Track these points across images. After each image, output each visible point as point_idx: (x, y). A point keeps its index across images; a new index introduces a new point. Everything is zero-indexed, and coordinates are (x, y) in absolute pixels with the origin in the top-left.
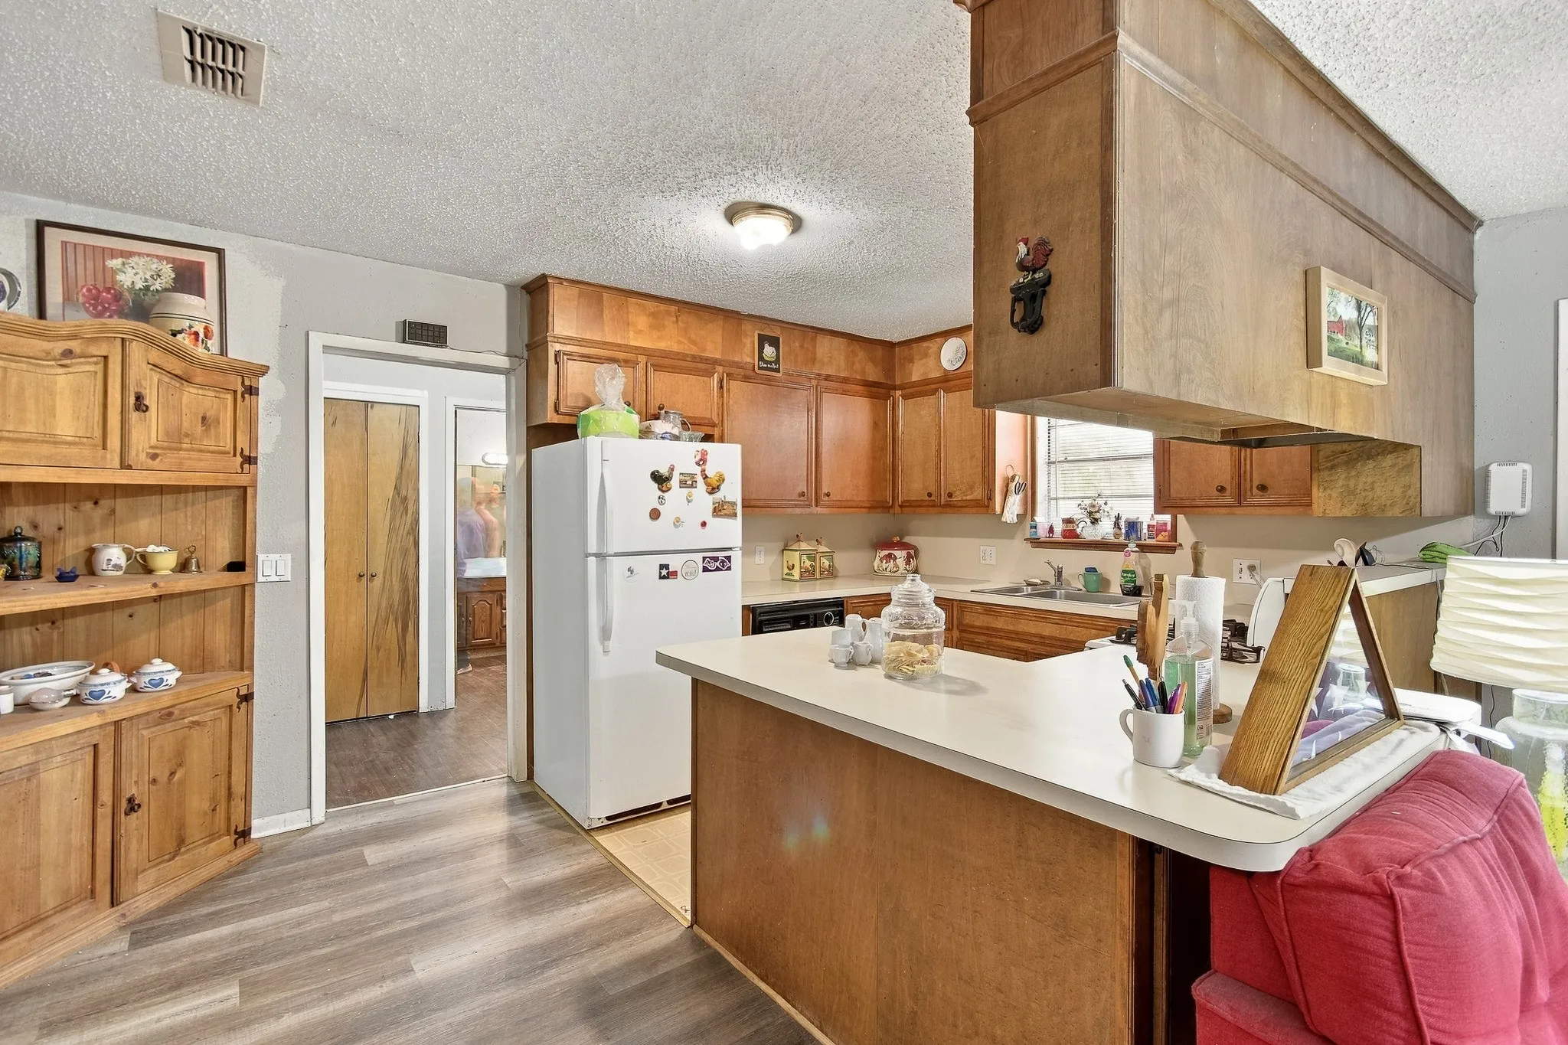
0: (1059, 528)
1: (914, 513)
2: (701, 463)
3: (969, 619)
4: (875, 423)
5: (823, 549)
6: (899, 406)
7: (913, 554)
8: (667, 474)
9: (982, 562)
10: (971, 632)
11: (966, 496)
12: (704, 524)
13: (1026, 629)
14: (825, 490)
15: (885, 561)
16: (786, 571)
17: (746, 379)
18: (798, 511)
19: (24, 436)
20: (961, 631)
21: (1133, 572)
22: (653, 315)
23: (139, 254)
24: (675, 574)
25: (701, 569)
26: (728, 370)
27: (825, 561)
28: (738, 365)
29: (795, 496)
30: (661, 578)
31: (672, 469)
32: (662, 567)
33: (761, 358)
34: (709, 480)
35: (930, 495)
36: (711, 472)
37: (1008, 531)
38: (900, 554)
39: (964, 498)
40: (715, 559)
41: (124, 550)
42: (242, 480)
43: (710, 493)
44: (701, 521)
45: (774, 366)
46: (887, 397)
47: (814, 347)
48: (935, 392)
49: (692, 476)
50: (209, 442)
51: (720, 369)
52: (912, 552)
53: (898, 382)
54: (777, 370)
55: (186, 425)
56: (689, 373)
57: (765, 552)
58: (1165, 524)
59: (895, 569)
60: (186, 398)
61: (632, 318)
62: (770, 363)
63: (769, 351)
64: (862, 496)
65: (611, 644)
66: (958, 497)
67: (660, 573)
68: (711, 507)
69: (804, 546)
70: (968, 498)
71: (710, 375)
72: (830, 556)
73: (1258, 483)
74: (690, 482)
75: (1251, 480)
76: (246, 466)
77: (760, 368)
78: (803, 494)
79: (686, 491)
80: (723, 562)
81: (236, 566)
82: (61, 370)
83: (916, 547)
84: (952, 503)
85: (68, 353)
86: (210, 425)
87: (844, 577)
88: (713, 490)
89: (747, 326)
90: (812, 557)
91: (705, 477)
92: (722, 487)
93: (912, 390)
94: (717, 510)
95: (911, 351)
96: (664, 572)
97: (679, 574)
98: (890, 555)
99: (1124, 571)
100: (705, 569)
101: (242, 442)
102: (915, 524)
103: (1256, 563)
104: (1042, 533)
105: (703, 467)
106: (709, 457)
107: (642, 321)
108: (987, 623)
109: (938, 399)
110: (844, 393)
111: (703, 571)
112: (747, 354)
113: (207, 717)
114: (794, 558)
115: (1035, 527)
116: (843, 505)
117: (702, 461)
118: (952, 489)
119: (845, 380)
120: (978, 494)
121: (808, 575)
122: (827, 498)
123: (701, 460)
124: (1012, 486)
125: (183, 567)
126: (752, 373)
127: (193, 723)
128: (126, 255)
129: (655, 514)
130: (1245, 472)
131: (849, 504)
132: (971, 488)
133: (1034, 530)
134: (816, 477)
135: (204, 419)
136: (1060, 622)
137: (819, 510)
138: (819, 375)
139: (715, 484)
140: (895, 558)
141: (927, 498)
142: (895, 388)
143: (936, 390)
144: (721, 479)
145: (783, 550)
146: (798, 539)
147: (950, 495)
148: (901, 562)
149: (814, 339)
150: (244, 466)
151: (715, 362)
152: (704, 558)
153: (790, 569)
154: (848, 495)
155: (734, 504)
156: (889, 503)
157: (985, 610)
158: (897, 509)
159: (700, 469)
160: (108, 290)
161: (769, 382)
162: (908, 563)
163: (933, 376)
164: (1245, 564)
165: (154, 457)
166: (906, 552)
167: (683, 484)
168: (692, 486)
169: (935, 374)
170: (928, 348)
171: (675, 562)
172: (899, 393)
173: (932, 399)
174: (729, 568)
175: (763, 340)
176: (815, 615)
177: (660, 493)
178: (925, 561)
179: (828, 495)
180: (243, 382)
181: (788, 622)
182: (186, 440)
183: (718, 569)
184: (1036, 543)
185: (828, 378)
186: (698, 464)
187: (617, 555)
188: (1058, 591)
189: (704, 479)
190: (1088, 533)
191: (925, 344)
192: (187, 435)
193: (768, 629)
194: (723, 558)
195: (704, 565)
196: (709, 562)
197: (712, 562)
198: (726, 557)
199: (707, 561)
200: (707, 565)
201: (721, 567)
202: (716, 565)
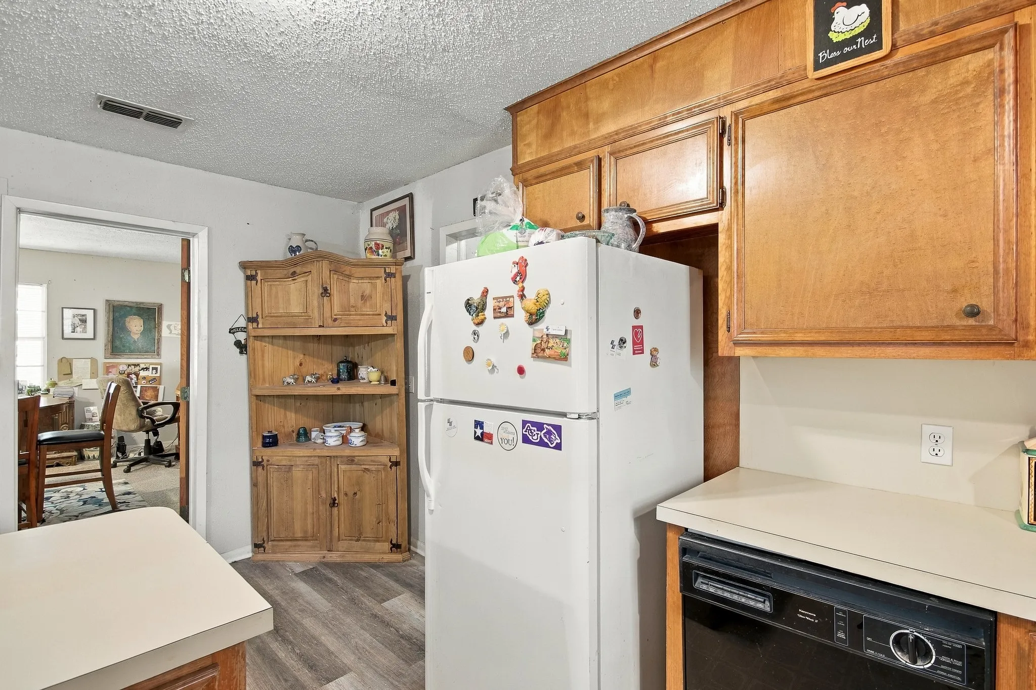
8: (481, 301)
12: (521, 371)
17: (781, 103)
19: (279, 314)
23: (391, 211)
24: (491, 438)
25: (520, 437)
28: (768, 86)
30: (475, 438)
31: (486, 292)
32: (476, 424)
33: (823, 45)
34: (528, 304)
36: (530, 292)
40: (540, 426)
42: (388, 330)
43: (530, 323)
45: (860, 43)
49: (509, 300)
50: (367, 310)
55: (352, 301)
60: (351, 285)
61: (591, 105)
62: (851, 41)
67: (475, 433)
68: (531, 346)
74: (504, 310)
76: (389, 322)
77: (818, 67)
78: (970, 311)
80: (549, 433)
81: (393, 383)
82: (292, 282)
85: (294, 273)
86: (366, 300)
88: (534, 319)
91: (525, 301)
92: (547, 312)
94: (539, 350)
97: (495, 439)
100: (526, 440)
101: (386, 308)
105: (521, 285)
111: (523, 442)
113: (373, 468)
127: (365, 469)
128: (388, 213)
129: (469, 355)
135: (362, 296)
139: (536, 309)
150: (388, 322)
155: (564, 339)
165: (335, 320)
167: (498, 313)
168: (506, 315)
171: (492, 421)
174: (558, 446)
177: (475, 328)
180: (385, 271)
182: (353, 309)
187: (442, 401)
189: (523, 303)
192: (353, 307)
193: (704, 587)
194: (550, 428)
195: (524, 433)
196: (531, 430)
197: (534, 430)
198: (554, 427)
199: (527, 427)
200: (527, 433)
201: (546, 440)
202: (539, 436)
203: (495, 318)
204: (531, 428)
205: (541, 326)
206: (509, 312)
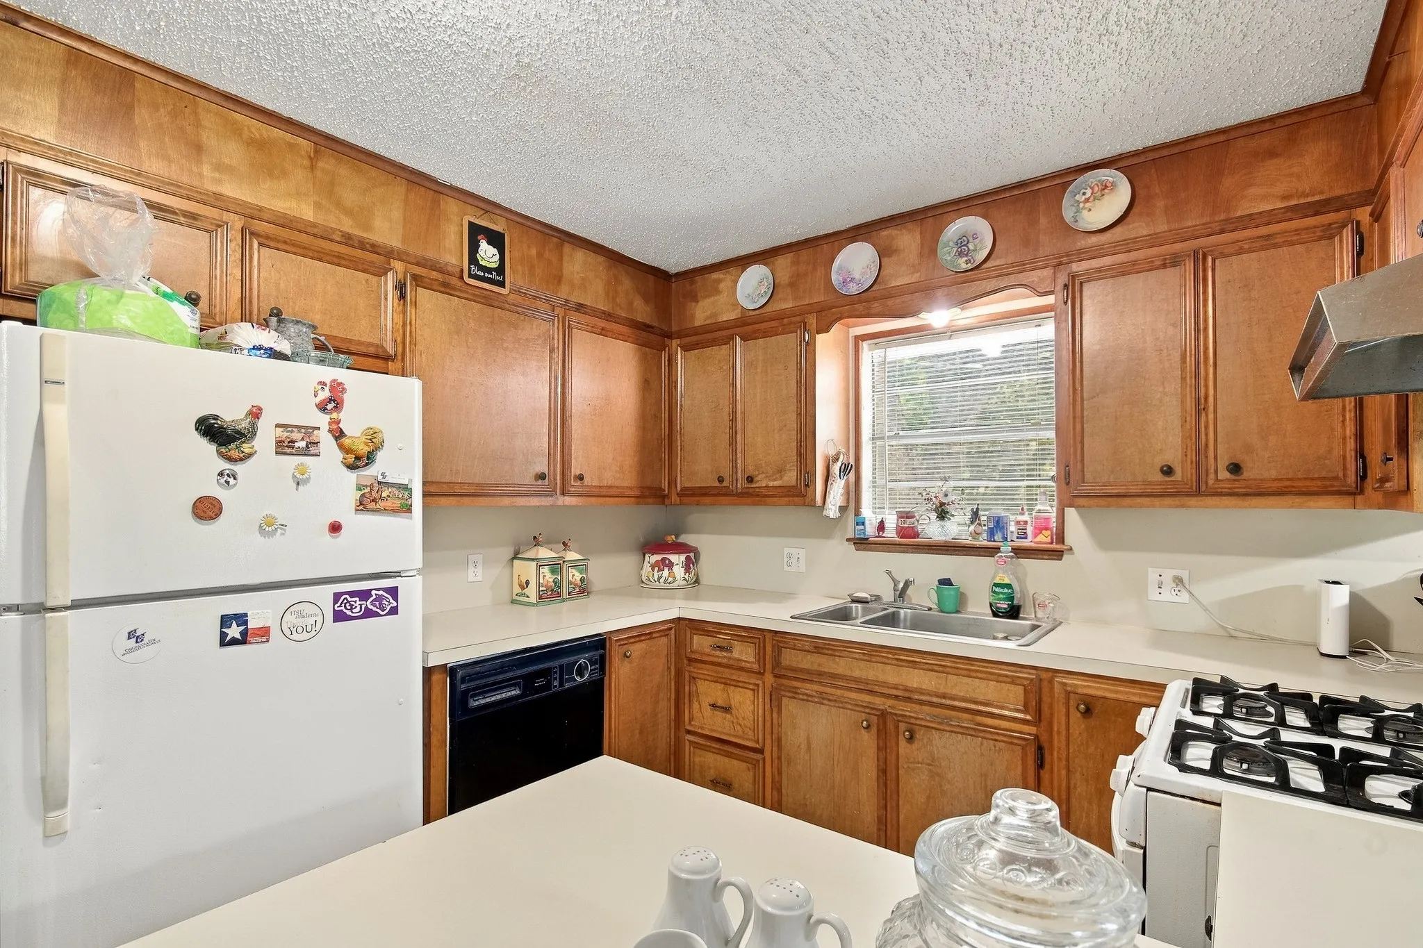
0: (891, 523)
1: (698, 504)
2: (330, 406)
3: (790, 658)
4: (646, 380)
5: (572, 555)
6: (677, 364)
7: (693, 558)
8: (244, 425)
9: (786, 568)
10: (796, 679)
11: (775, 480)
12: (335, 528)
13: (882, 678)
14: (575, 470)
15: (656, 569)
16: (517, 590)
17: (446, 288)
18: (535, 501)
20: (777, 676)
21: (1009, 586)
22: (259, 145)
24: (264, 632)
25: (329, 616)
26: (417, 270)
27: (577, 574)
28: (433, 266)
29: (529, 479)
30: (223, 643)
31: (255, 414)
32: (226, 621)
33: (473, 260)
34: (346, 441)
35: (721, 480)
36: (353, 427)
37: (827, 528)
38: (678, 559)
39: (771, 484)
40: (364, 595)
43: (352, 467)
44: (331, 520)
45: (494, 276)
46: (663, 347)
47: (561, 259)
48: (728, 340)
49: (309, 430)
51: (398, 266)
52: (692, 555)
53: (674, 329)
54: (502, 284)
56: (336, 261)
57: (483, 563)
58: (1047, 519)
59: (670, 579)
61: (209, 139)
62: (489, 270)
63: (488, 253)
64: (628, 480)
65: (67, 817)
66: (762, 482)
68: (352, 494)
69: (544, 553)
70: (776, 483)
71: (382, 272)
72: (581, 566)
73: (1227, 463)
74: (300, 445)
75: (1216, 458)
77: (470, 276)
78: (542, 476)
79: (292, 462)
80: (379, 599)
83: (696, 549)
84: (751, 491)
87: (601, 592)
88: (358, 461)
89: (451, 207)
90: (556, 567)
91: (339, 435)
92: (380, 456)
93: (694, 339)
94: (367, 501)
95: (693, 286)
96: (234, 631)
97: (275, 633)
98: (663, 560)
99: (996, 585)
100: (339, 617)
102: (696, 517)
103: (1184, 575)
104: (870, 530)
105: (335, 415)
106: (347, 397)
107: (232, 152)
108: (819, 665)
109: (733, 349)
110: (603, 332)
111: (335, 621)
112: (452, 251)
114: (527, 570)
115: (863, 524)
116: (603, 493)
117: (333, 401)
118: (751, 470)
119: (607, 316)
120: (790, 478)
121: (550, 595)
122: (579, 483)
123: (330, 400)
124: (836, 468)
126: (459, 284)
129: (208, 510)
130: (1207, 445)
131: (613, 492)
132: (781, 471)
133: (862, 527)
134: (563, 452)
136: (936, 668)
137: (568, 500)
138: (567, 301)
139: (363, 449)
140: (671, 565)
141: (717, 484)
142: (670, 336)
143: (731, 338)
144: (375, 443)
145: (513, 559)
146: (536, 542)
147: (750, 479)
148: (679, 571)
149: (560, 247)
151: (389, 254)
152: (337, 596)
153: (523, 588)
154: (609, 478)
155: (405, 488)
156: (664, 490)
157: (816, 647)
158: (674, 498)
159: (327, 418)
161: (488, 301)
162: (687, 570)
163: (725, 318)
164: (1168, 575)
166: (685, 555)
167: (284, 447)
168: (305, 452)
169: (729, 316)
170: (719, 281)
171: (259, 609)
172: (675, 342)
173: (724, 350)
174: (394, 611)
175: (476, 232)
176: (561, 667)
177: (224, 464)
178: (706, 566)
179: (581, 478)
181: (514, 685)
183: (368, 614)
184: (861, 543)
185: (580, 307)
186: (322, 408)
187: (77, 605)
188: (902, 611)
189: (337, 438)
190: (934, 530)
191: (715, 276)
193: (477, 703)
194: (381, 593)
195: (336, 609)
196: (348, 602)
197: (355, 602)
198: (387, 590)
199: (344, 600)
200: (343, 608)
201: (375, 609)
202: (363, 607)
203: (277, 453)
204: (350, 599)
205: (373, 471)
206: (311, 448)
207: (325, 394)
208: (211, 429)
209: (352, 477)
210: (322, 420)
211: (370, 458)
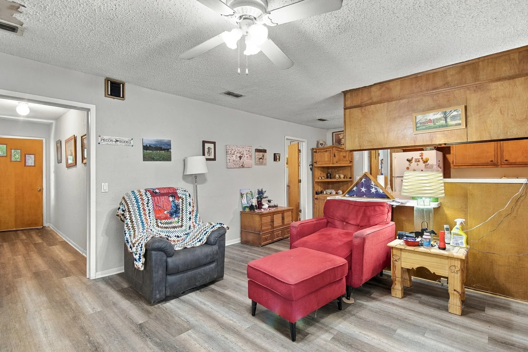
19: (322, 161)
23: (341, 134)
31: (412, 158)
34: (424, 160)
36: (425, 158)
41: (339, 175)
42: (350, 165)
43: (424, 163)
44: (421, 169)
50: (345, 160)
55: (341, 157)
60: (341, 154)
81: (350, 178)
82: (326, 153)
85: (326, 151)
88: (425, 162)
101: (350, 159)
117: (422, 155)
125: (344, 178)
128: (340, 134)
129: (408, 168)
135: (344, 156)
144: (428, 159)
150: (351, 163)
159: (421, 157)
160: (339, 139)
165: (337, 162)
167: (416, 161)
177: (409, 164)
186: (420, 156)
189: (422, 160)
192: (341, 159)
206: (419, 161)
207: (421, 154)
208: (408, 160)
209: (424, 164)
210: (420, 158)
211: (427, 161)
